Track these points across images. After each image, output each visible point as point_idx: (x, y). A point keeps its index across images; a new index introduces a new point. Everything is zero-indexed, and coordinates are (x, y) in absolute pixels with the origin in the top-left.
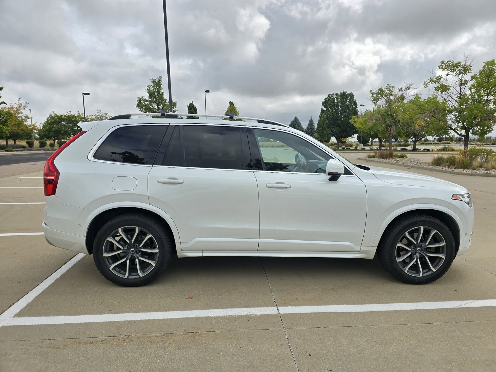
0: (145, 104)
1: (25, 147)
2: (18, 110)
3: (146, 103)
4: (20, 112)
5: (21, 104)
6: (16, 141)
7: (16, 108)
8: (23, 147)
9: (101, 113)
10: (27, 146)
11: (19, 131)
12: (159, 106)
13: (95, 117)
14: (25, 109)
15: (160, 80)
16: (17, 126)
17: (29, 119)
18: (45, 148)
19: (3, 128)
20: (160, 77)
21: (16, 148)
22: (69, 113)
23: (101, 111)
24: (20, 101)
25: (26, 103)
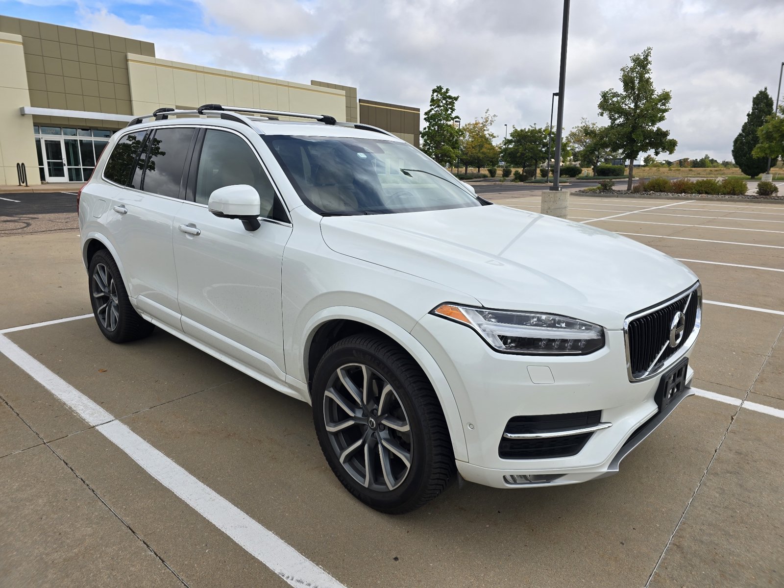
0: (613, 102)
1: (487, 177)
2: (484, 126)
3: (615, 99)
4: (485, 129)
5: (487, 118)
6: (480, 169)
7: (482, 124)
8: (485, 176)
9: (587, 123)
10: (489, 175)
11: (479, 155)
12: (637, 102)
13: (576, 129)
14: (491, 124)
15: (647, 56)
16: (478, 148)
17: (494, 139)
18: (508, 178)
19: (451, 151)
20: (648, 49)
21: (476, 178)
22: (533, 126)
23: (587, 120)
24: (487, 114)
25: (495, 116)
